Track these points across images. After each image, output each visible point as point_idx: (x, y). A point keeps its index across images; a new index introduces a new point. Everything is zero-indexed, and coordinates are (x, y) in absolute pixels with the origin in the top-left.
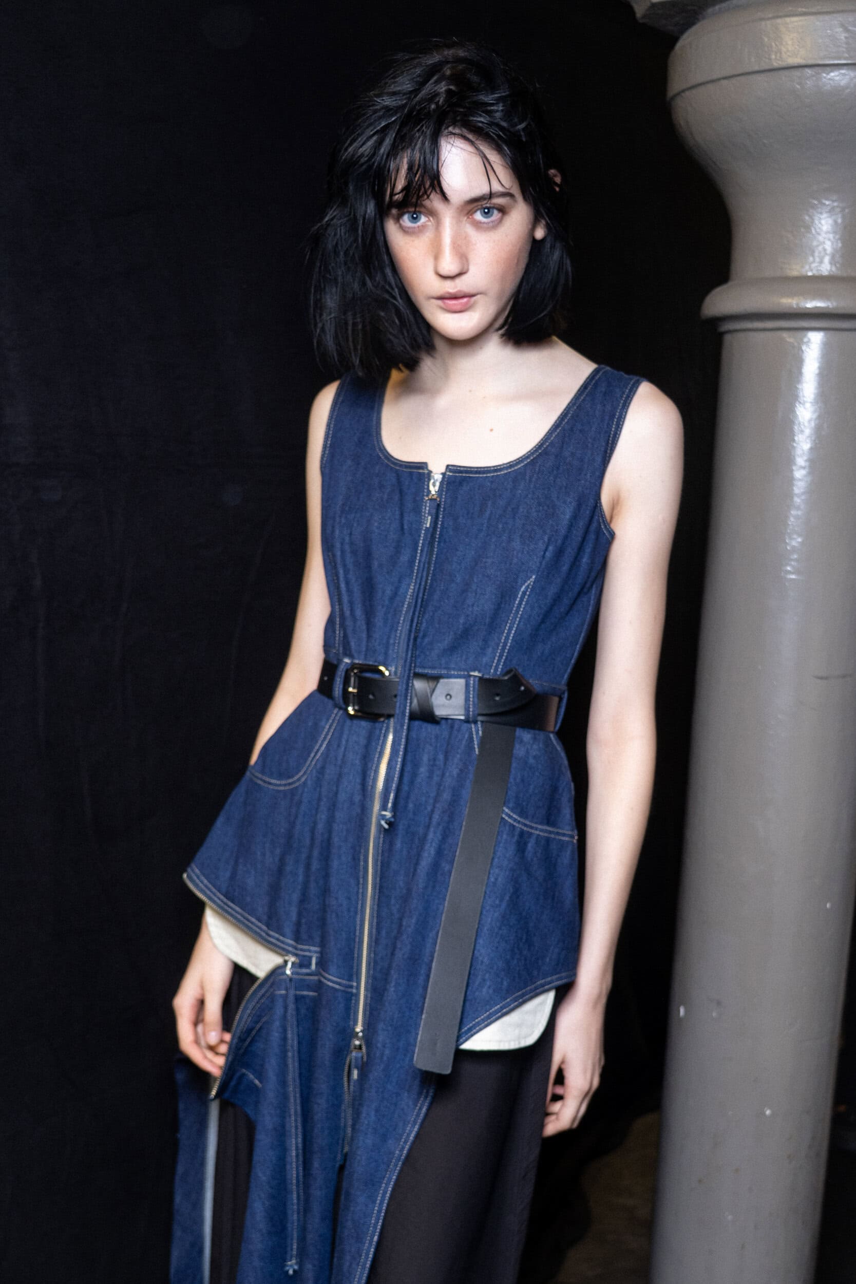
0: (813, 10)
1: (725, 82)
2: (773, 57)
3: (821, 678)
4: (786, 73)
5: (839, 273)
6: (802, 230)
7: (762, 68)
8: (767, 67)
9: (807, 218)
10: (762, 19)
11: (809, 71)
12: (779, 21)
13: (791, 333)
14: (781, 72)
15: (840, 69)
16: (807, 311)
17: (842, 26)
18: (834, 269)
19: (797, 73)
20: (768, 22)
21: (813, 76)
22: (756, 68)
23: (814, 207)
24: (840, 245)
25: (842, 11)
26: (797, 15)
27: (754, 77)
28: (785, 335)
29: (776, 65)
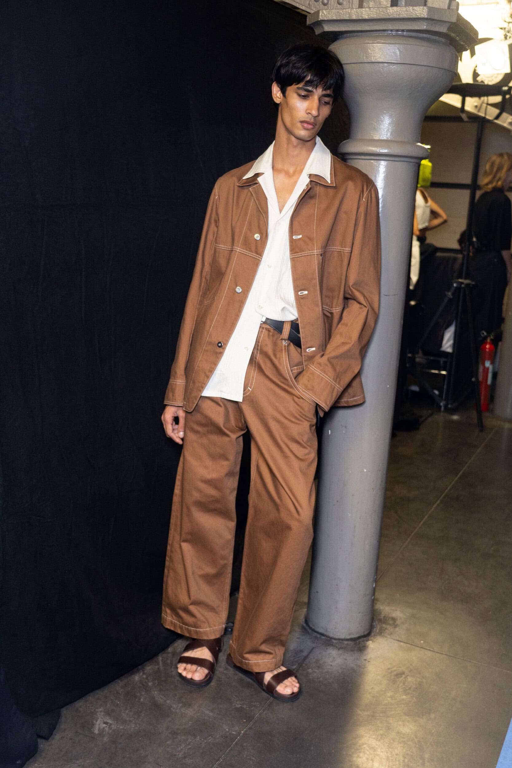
0: (387, 42)
1: (353, 65)
2: (372, 58)
3: (386, 296)
4: (377, 64)
5: (394, 139)
6: (380, 122)
7: (368, 62)
8: (370, 61)
9: (382, 117)
10: (369, 43)
11: (386, 64)
12: (374, 44)
13: (376, 161)
14: (375, 64)
15: (397, 65)
16: (382, 153)
17: (398, 49)
18: (392, 137)
19: (381, 65)
20: (370, 45)
21: (387, 66)
22: (366, 61)
23: (385, 114)
24: (394, 128)
25: (399, 44)
26: (381, 43)
27: (364, 64)
28: (372, 161)
29: (373, 60)
